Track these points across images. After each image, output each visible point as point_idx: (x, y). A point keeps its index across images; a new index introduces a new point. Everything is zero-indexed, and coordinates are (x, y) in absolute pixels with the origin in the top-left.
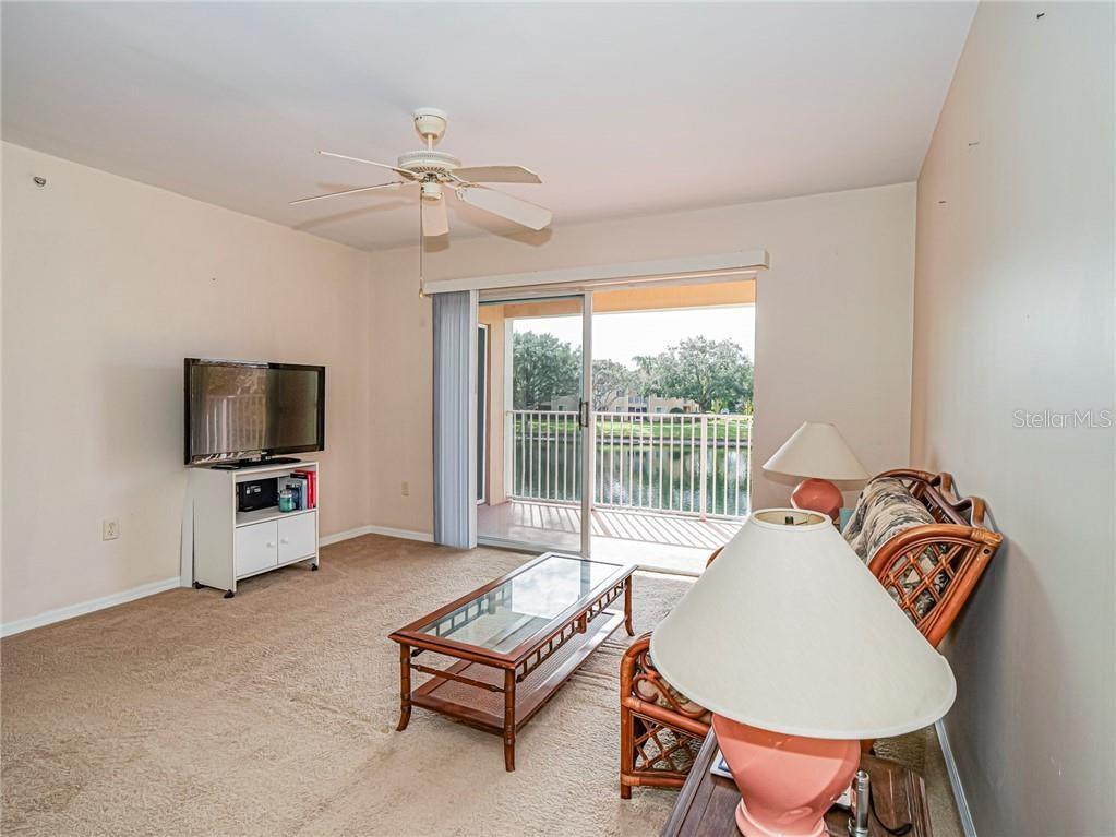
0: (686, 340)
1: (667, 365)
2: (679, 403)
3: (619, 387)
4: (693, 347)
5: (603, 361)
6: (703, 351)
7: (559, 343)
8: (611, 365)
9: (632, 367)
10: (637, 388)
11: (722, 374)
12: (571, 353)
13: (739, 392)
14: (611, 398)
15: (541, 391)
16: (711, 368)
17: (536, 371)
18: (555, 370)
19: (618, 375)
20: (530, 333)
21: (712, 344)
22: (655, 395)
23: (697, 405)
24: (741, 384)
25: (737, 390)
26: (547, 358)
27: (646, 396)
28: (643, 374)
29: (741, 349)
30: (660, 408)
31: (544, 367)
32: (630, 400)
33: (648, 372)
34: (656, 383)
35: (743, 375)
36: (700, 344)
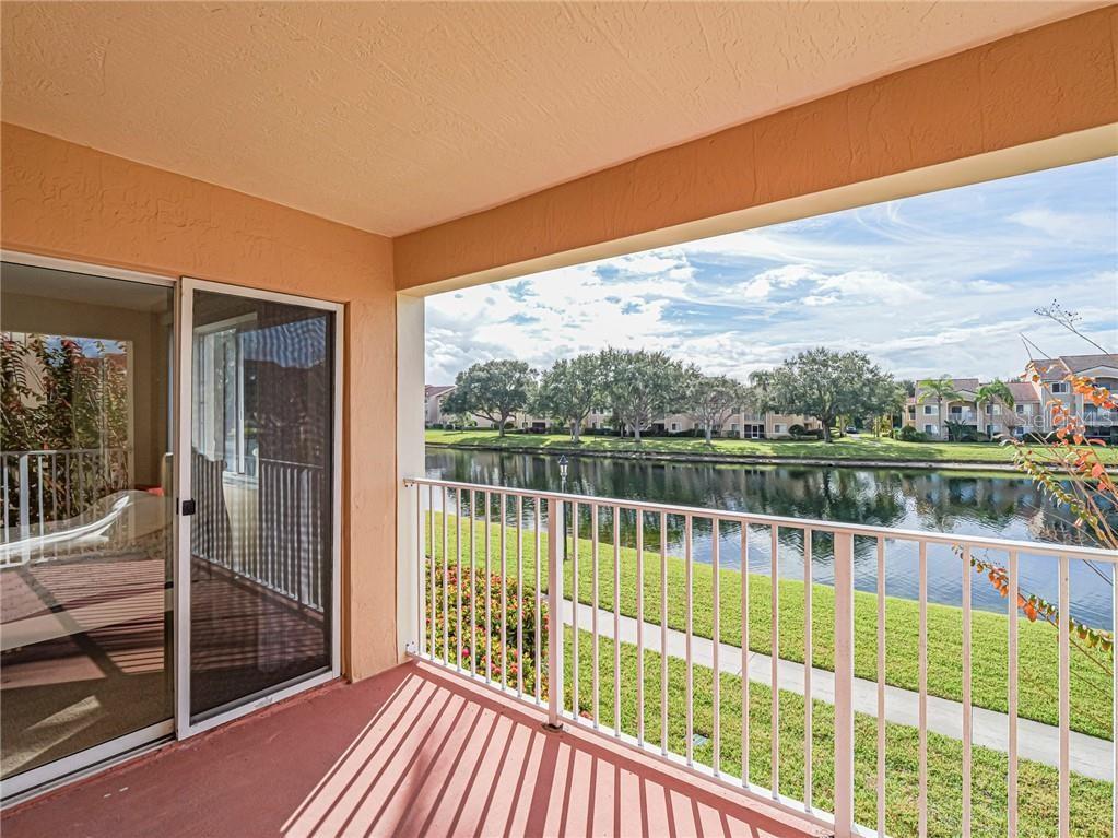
0: (805, 353)
1: (786, 380)
2: (799, 420)
3: (734, 404)
4: (814, 361)
5: (716, 379)
6: (825, 365)
7: (671, 361)
8: (725, 382)
9: (747, 384)
10: (753, 403)
11: (848, 387)
12: (683, 371)
13: (869, 408)
14: (725, 416)
15: (654, 408)
16: (834, 382)
17: (647, 390)
18: (667, 388)
19: (732, 392)
20: (641, 353)
21: (835, 358)
22: (772, 413)
23: (820, 422)
24: (869, 398)
25: (863, 404)
26: (658, 377)
27: (763, 413)
28: (759, 391)
29: (868, 362)
30: (780, 424)
31: (655, 386)
32: (746, 417)
33: (765, 389)
34: (774, 399)
35: (872, 390)
36: (821, 358)
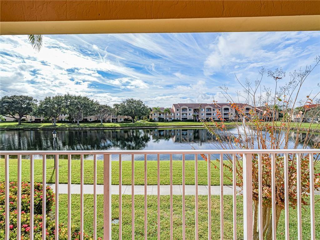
0: (128, 100)
1: (123, 106)
2: (126, 117)
3: (109, 113)
4: (130, 102)
5: (104, 105)
6: (133, 103)
7: (90, 99)
8: (107, 106)
9: (113, 107)
10: (115, 112)
11: (138, 109)
12: (94, 103)
14: (107, 116)
15: (84, 114)
16: (135, 107)
17: (82, 108)
18: (89, 108)
19: (109, 109)
20: (80, 96)
21: (135, 101)
22: (119, 115)
23: (131, 118)
24: (143, 112)
25: (142, 113)
26: (86, 104)
27: (117, 115)
28: (116, 109)
29: (142, 103)
30: (122, 118)
31: (85, 107)
32: (112, 117)
33: (118, 109)
34: (120, 111)
35: (144, 110)
36: (132, 101)
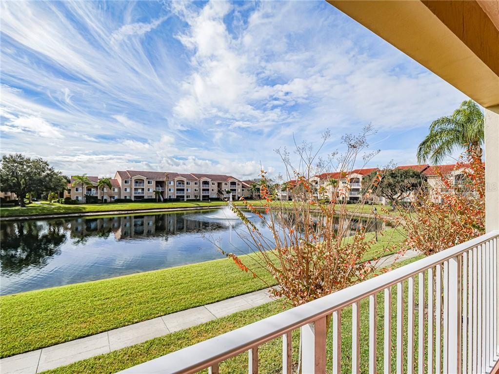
0: (8, 156)
2: (1, 194)
4: (14, 161)
11: (37, 177)
16: (28, 174)
21: (28, 161)
23: (16, 196)
24: (48, 183)
25: (46, 187)
29: (48, 165)
35: (50, 179)
36: (19, 160)
